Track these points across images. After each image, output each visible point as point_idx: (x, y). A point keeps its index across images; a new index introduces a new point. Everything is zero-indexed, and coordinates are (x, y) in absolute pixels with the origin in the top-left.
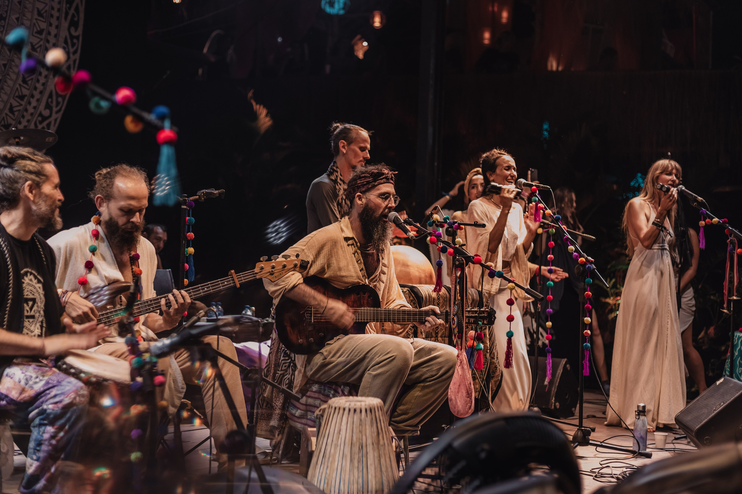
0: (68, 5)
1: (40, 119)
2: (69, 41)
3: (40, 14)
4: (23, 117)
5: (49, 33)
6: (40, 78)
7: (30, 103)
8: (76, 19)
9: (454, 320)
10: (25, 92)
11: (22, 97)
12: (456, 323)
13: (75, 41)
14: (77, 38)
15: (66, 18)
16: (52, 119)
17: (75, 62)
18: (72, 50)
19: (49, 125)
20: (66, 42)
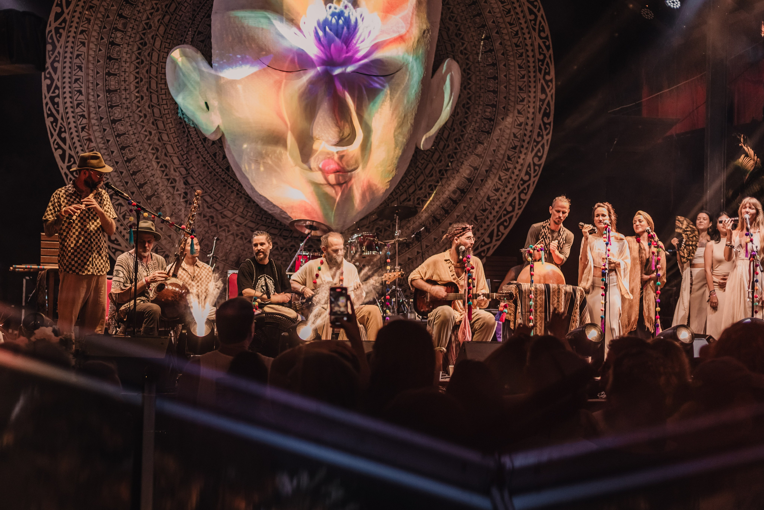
0: (541, 103)
1: (521, 182)
2: (543, 127)
4: (509, 182)
5: (527, 124)
6: (520, 155)
7: (513, 173)
8: (548, 111)
10: (510, 166)
11: (507, 170)
13: (548, 126)
14: (549, 124)
15: (540, 112)
16: (531, 182)
17: (547, 140)
18: (545, 133)
19: (528, 186)
20: (540, 128)
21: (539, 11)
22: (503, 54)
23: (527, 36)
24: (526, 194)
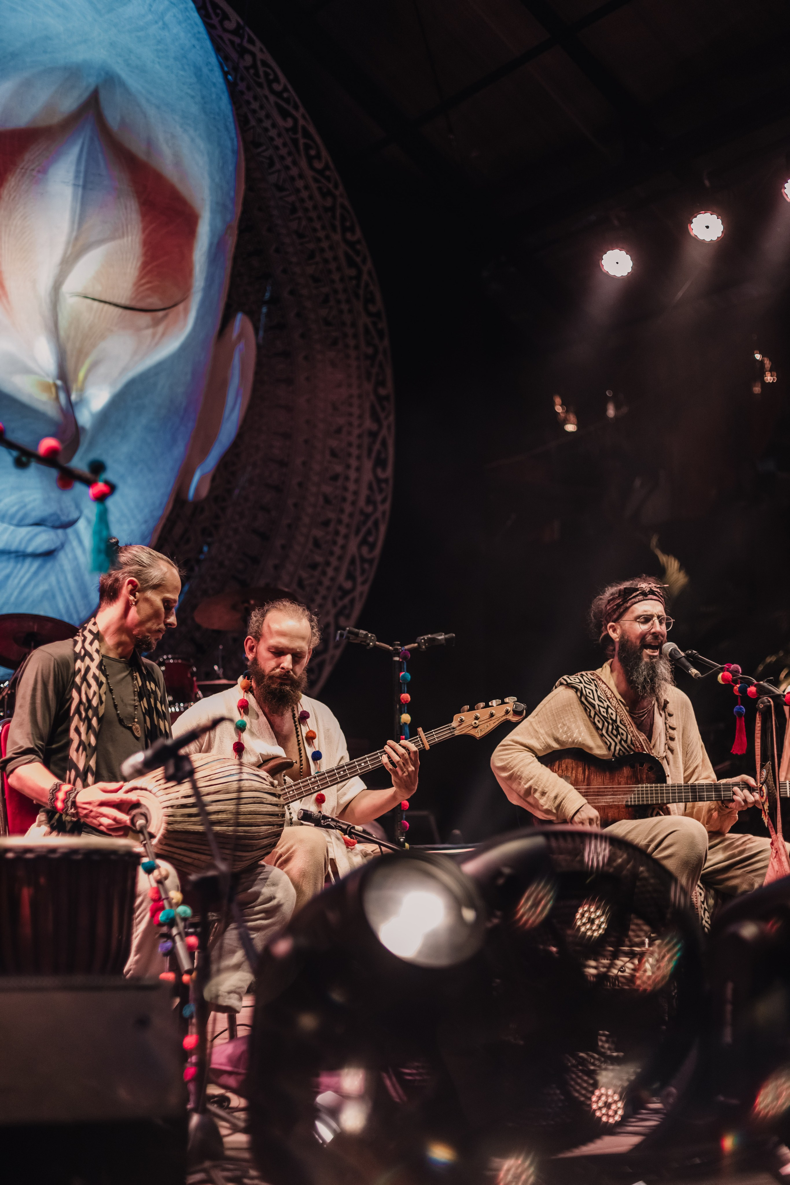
0: (371, 439)
1: (339, 594)
2: (375, 486)
3: (333, 454)
4: (317, 592)
5: (347, 478)
6: (337, 539)
7: (324, 573)
8: (383, 456)
9: (763, 791)
10: (319, 559)
11: (314, 566)
12: (765, 794)
13: (383, 485)
14: (386, 481)
15: (369, 456)
16: (356, 594)
17: (384, 513)
18: (379, 498)
19: (352, 601)
20: (370, 487)
21: (364, 261)
22: (303, 336)
23: (345, 307)
24: (348, 617)
